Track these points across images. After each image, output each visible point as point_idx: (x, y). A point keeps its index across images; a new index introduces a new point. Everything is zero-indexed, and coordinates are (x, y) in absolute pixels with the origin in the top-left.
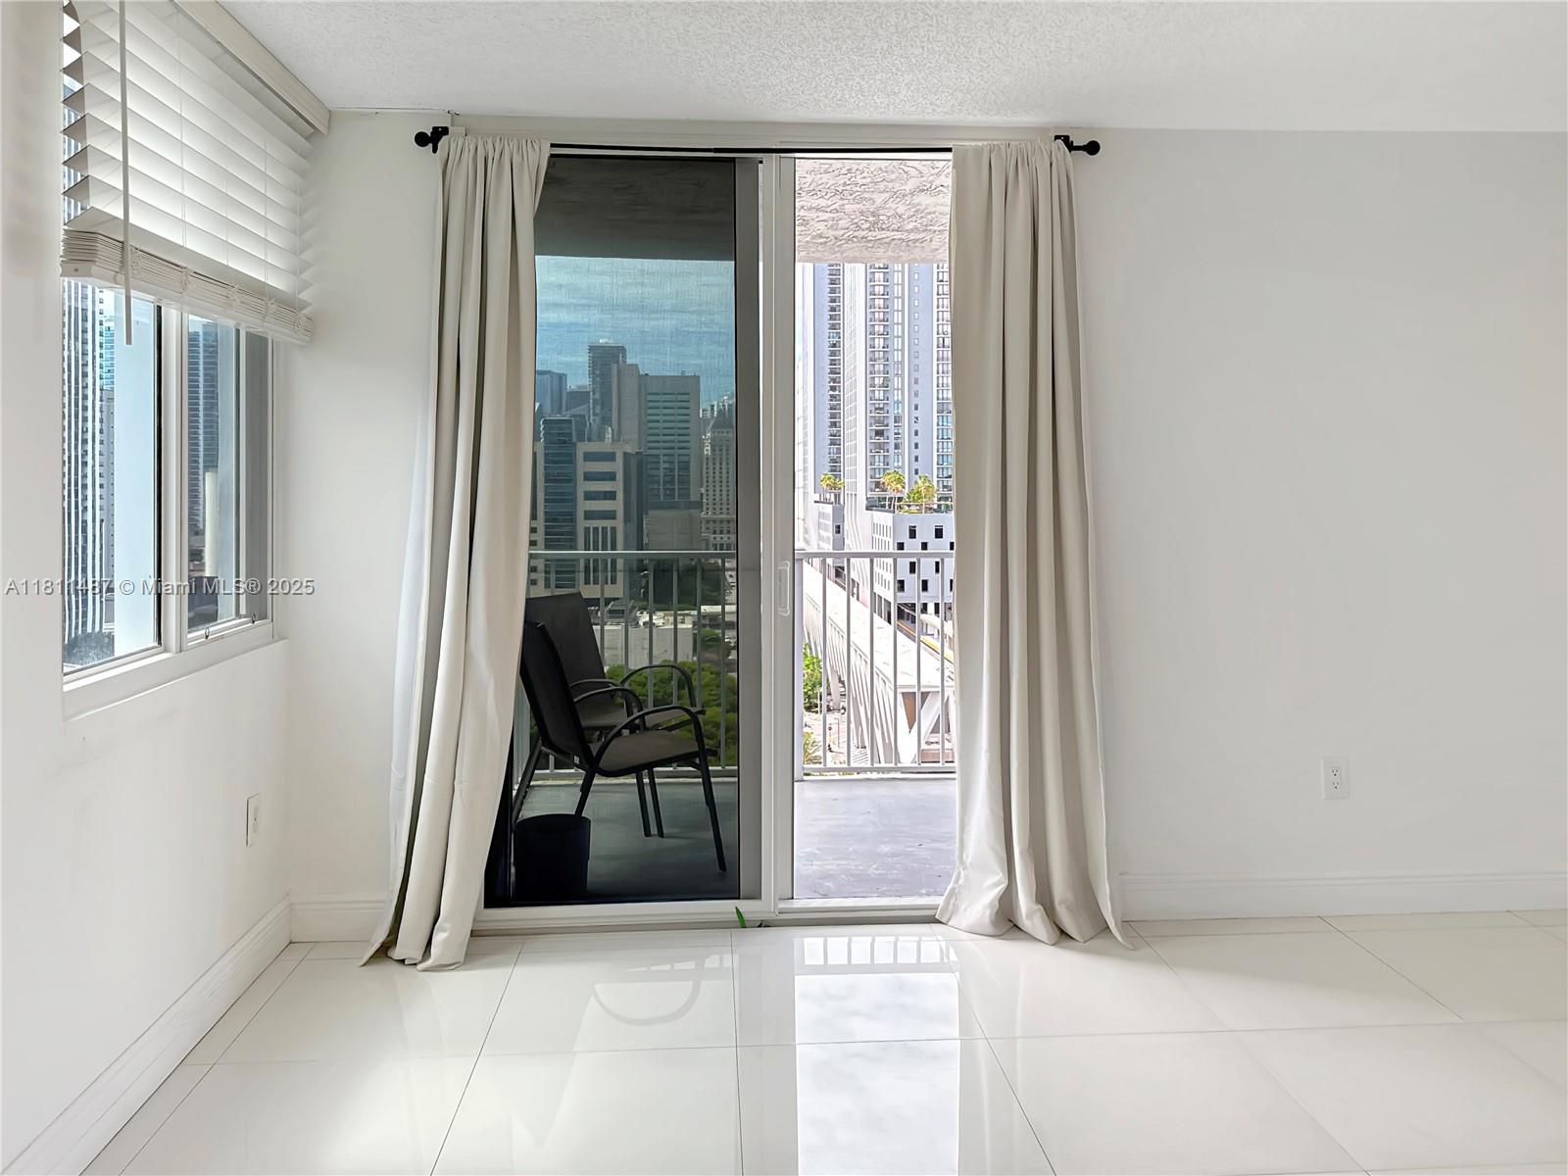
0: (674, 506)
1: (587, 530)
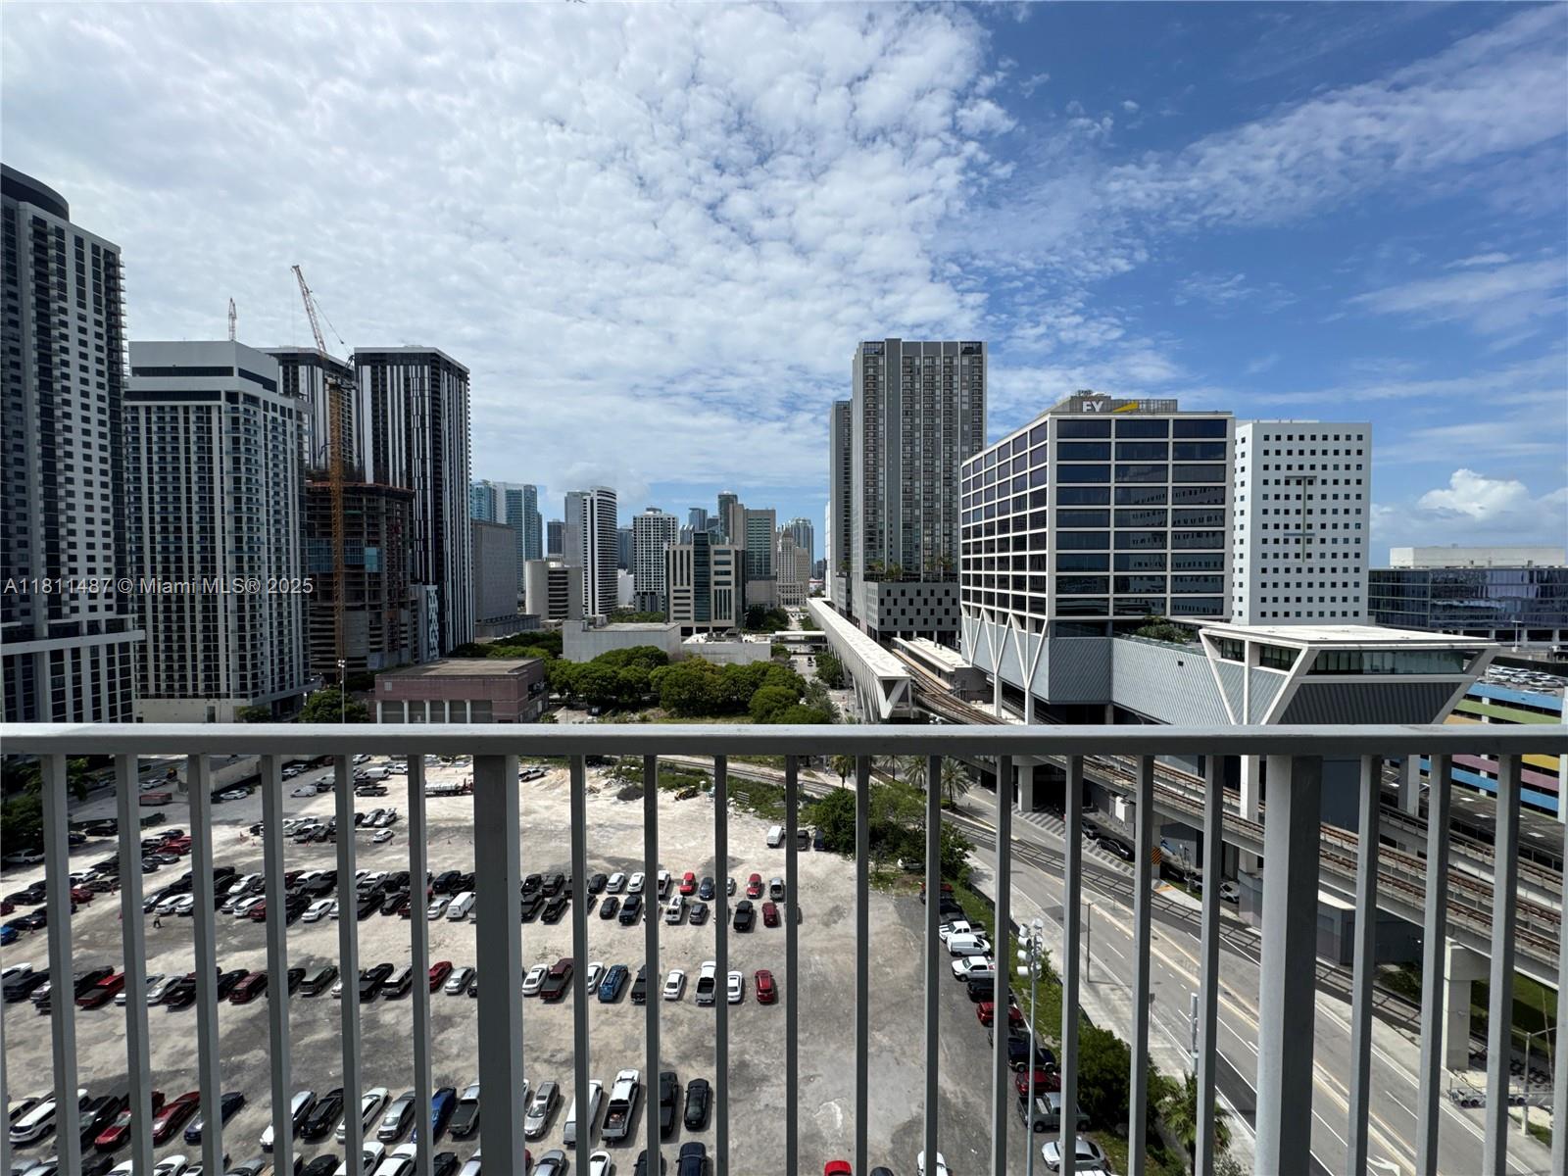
0: (762, 579)
1: (716, 592)
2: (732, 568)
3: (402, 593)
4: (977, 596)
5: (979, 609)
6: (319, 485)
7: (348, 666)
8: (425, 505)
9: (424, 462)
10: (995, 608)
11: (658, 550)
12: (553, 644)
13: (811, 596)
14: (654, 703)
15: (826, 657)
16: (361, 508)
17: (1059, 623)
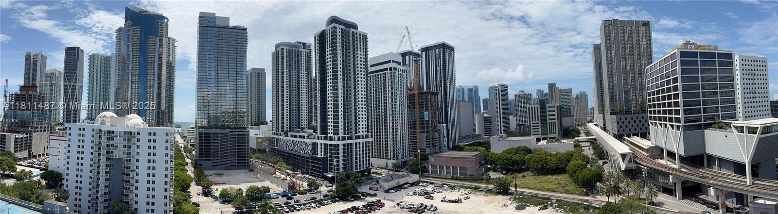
0: (568, 117)
1: (549, 123)
2: (555, 113)
3: (436, 127)
4: (655, 118)
5: (656, 123)
6: (412, 92)
7: (421, 152)
8: (442, 96)
9: (441, 81)
10: (662, 122)
11: (525, 107)
12: (487, 145)
13: (588, 122)
14: (527, 169)
15: (597, 147)
16: (423, 99)
17: (685, 126)
